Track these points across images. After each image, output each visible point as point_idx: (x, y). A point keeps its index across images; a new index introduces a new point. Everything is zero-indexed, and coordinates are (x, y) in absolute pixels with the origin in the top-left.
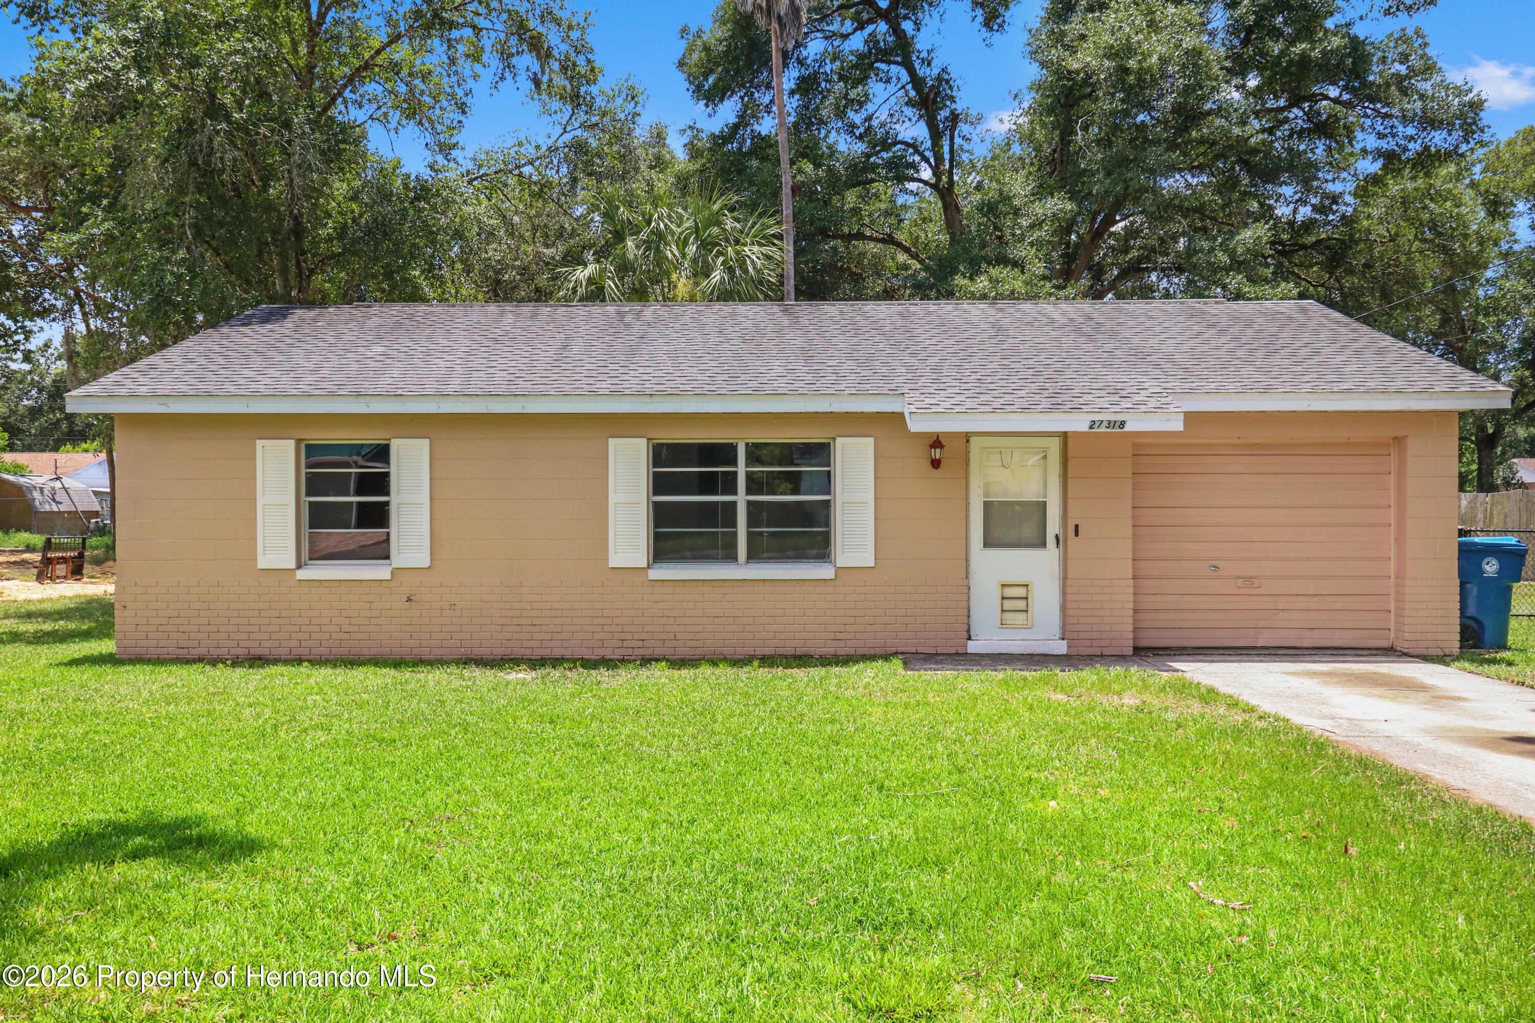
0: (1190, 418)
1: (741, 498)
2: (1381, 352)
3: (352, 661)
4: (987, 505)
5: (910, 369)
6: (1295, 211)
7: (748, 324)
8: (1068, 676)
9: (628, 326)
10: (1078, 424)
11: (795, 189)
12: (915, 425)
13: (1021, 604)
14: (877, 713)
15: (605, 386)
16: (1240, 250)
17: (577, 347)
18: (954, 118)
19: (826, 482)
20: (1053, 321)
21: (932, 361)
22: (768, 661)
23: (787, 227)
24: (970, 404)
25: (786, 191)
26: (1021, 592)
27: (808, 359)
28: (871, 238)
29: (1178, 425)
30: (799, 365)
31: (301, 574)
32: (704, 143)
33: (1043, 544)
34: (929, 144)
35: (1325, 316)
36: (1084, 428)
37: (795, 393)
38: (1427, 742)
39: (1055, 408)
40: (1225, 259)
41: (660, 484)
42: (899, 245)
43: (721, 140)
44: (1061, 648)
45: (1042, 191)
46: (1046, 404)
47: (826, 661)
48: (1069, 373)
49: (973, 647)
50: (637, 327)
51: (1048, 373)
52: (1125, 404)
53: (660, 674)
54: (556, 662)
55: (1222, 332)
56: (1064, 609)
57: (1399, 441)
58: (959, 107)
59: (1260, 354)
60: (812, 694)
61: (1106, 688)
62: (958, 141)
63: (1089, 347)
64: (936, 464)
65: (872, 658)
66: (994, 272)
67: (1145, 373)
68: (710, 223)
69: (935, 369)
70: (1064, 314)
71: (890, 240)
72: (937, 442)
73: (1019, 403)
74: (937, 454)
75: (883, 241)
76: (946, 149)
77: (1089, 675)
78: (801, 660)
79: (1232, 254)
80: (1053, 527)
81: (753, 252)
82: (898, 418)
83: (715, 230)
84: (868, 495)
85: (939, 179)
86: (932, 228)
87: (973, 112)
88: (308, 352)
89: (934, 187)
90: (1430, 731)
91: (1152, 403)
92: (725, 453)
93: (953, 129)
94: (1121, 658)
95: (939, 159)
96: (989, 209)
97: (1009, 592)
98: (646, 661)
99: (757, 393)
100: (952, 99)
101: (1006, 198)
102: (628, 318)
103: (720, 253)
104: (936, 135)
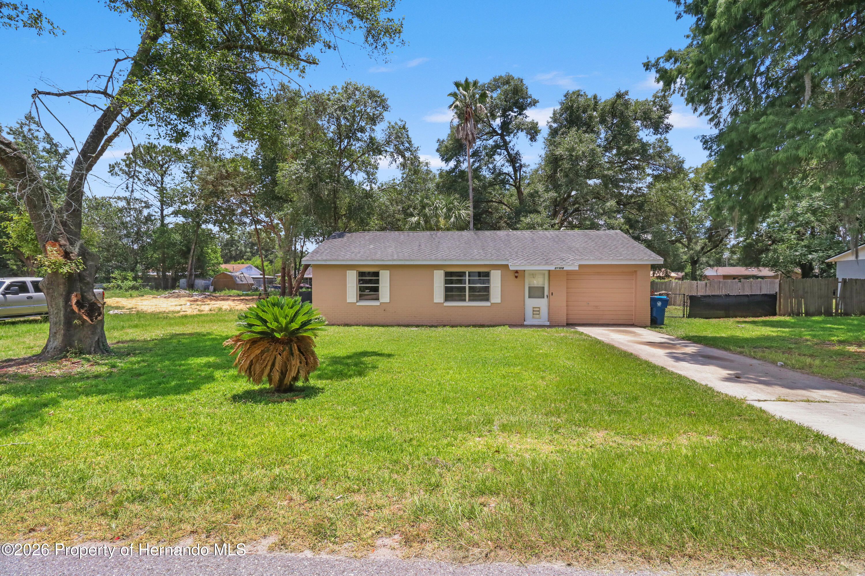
0: (580, 266)
1: (467, 285)
2: (634, 247)
3: (372, 325)
4: (529, 287)
5: (510, 253)
6: (628, 192)
7: (466, 238)
8: (549, 330)
9: (434, 239)
10: (552, 268)
11: (473, 189)
12: (511, 268)
13: (538, 313)
14: (503, 337)
15: (433, 257)
16: (606, 208)
17: (423, 246)
18: (521, 166)
19: (488, 281)
20: (548, 237)
21: (516, 250)
22: (474, 326)
23: (471, 204)
24: (525, 263)
25: (471, 191)
26: (538, 309)
27: (483, 249)
28: (495, 202)
29: (577, 268)
30: (481, 251)
31: (358, 304)
32: (444, 174)
33: (544, 297)
34: (513, 173)
35: (622, 236)
36: (553, 269)
37: (481, 259)
38: (626, 343)
39: (547, 264)
40: (601, 211)
41: (447, 282)
42: (504, 204)
43: (449, 172)
44: (548, 323)
45: (547, 191)
46: (544, 263)
47: (489, 326)
48: (551, 254)
49: (525, 323)
50: (437, 239)
51: (545, 254)
52: (564, 263)
53: (448, 329)
54: (422, 326)
55: (593, 241)
56: (549, 313)
57: (635, 272)
58: (522, 163)
59: (601, 248)
60: (487, 333)
61: (557, 332)
62: (522, 173)
63: (557, 246)
64: (516, 277)
65: (501, 325)
66: (532, 216)
67: (570, 254)
68: (450, 203)
69: (517, 253)
70: (551, 235)
71: (501, 202)
72: (517, 272)
73: (537, 263)
74: (517, 274)
75: (499, 203)
76: (518, 175)
77: (554, 330)
78: (482, 326)
79: (604, 210)
80: (546, 293)
81: (463, 212)
82: (507, 266)
83: (451, 205)
84: (499, 285)
85: (516, 184)
86: (514, 198)
87: (527, 164)
88: (355, 247)
89: (515, 186)
90: (629, 341)
91: (571, 263)
92: (463, 274)
93: (520, 170)
94: (563, 326)
95: (516, 178)
96: (531, 195)
97: (535, 309)
98: (444, 326)
99: (472, 259)
100: (520, 160)
101: (537, 192)
102: (434, 236)
103: (453, 213)
104: (515, 171)
